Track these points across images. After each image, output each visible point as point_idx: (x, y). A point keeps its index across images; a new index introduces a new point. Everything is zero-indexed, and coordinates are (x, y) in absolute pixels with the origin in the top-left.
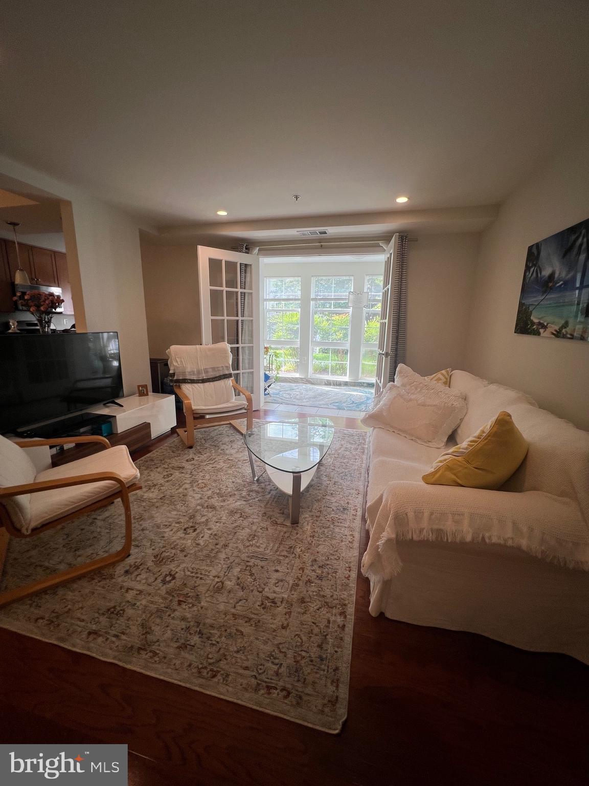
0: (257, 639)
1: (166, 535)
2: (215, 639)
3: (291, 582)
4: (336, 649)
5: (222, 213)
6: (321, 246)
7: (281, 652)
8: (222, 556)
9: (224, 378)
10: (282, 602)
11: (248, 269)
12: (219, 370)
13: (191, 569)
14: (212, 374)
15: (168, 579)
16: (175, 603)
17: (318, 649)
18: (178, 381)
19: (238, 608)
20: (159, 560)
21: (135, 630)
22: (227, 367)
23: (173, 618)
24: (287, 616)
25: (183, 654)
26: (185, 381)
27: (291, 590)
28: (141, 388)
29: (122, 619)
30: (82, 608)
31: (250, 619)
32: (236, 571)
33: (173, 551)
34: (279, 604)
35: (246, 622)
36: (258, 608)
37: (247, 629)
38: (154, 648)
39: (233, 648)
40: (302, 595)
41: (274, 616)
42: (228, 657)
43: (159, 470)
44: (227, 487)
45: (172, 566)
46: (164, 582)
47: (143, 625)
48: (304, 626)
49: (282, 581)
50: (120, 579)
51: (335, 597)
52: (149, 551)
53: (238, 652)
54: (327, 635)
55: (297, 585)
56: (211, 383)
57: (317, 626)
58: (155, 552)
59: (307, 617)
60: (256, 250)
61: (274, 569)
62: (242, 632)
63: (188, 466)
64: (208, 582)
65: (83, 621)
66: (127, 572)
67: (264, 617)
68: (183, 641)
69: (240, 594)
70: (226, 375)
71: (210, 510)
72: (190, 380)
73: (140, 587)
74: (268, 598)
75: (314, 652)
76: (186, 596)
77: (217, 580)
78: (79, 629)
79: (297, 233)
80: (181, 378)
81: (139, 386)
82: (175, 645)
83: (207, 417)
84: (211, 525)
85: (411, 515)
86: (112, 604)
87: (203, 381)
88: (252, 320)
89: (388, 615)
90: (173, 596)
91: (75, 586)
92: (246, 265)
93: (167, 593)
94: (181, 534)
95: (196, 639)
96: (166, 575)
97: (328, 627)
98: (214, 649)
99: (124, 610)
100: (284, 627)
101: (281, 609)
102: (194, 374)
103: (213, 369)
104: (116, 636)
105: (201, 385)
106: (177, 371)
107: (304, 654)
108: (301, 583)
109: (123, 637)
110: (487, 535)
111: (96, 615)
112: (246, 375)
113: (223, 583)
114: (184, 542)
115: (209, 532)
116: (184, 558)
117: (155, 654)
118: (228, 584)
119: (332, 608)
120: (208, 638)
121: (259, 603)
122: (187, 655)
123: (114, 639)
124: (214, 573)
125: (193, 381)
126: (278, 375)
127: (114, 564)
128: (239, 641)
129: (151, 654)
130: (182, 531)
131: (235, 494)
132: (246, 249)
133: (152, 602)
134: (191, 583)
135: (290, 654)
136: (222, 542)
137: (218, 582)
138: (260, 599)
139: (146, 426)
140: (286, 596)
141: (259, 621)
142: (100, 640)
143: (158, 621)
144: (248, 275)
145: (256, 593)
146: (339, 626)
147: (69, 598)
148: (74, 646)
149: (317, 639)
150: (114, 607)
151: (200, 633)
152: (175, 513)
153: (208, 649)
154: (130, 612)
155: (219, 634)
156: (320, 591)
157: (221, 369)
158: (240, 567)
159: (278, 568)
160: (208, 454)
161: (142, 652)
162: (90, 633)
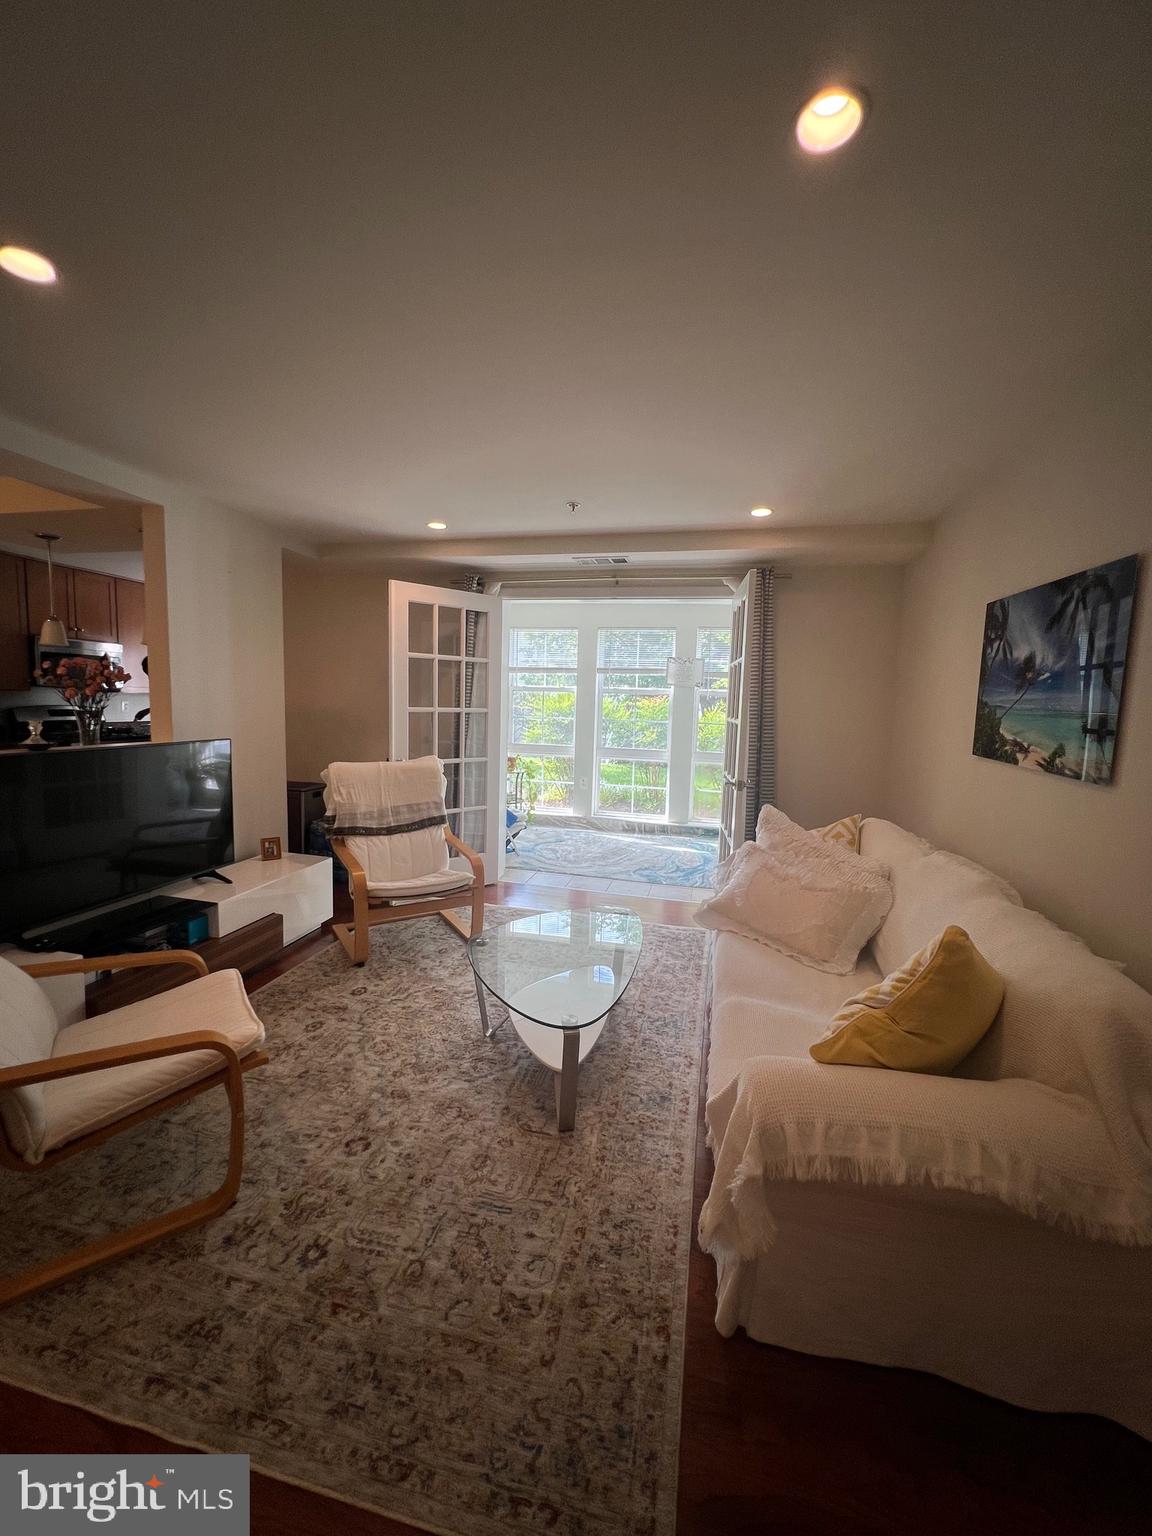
0: (491, 1390)
1: (309, 1157)
2: (405, 1390)
3: (559, 1261)
4: (651, 1412)
5: (438, 526)
6: (617, 582)
7: (539, 1419)
8: (422, 1203)
9: (430, 825)
10: (540, 1306)
11: (482, 620)
12: (419, 810)
13: (357, 1233)
14: (407, 816)
15: (312, 1255)
16: (325, 1311)
17: (615, 1412)
18: (341, 831)
19: (453, 1319)
20: (296, 1212)
21: (242, 1372)
22: (436, 803)
23: (321, 1345)
24: (552, 1338)
25: (344, 1428)
26: (354, 831)
27: (559, 1280)
28: (267, 845)
29: (217, 1349)
30: (135, 1323)
31: (477, 1345)
32: (449, 1236)
33: (324, 1193)
34: (535, 1309)
35: (469, 1352)
36: (495, 1319)
37: (472, 1369)
38: (281, 1414)
39: (441, 1413)
40: (581, 1289)
41: (524, 1339)
42: (432, 1432)
43: (296, 1013)
44: (432, 1050)
45: (321, 1227)
46: (304, 1262)
47: (259, 1363)
48: (586, 1360)
49: (541, 1257)
50: (214, 1258)
51: (647, 1292)
52: (275, 1194)
53: (451, 1420)
54: (632, 1379)
55: (572, 1267)
56: (404, 835)
57: (612, 1359)
58: (288, 1195)
59: (591, 1341)
60: (497, 587)
61: (525, 1231)
62: (459, 1375)
63: (355, 1005)
64: (393, 1261)
65: (135, 1353)
66: (229, 1241)
67: (505, 1339)
68: (340, 1397)
69: (457, 1287)
70: (435, 818)
71: (397, 1101)
72: (364, 828)
73: (255, 1274)
74: (512, 1295)
75: (606, 1419)
76: (348, 1293)
77: (411, 1256)
78: (128, 1372)
79: (573, 561)
80: (347, 826)
81: (263, 841)
82: (326, 1406)
83: (394, 903)
84: (400, 1135)
85: (791, 1129)
86: (197, 1314)
87: (390, 831)
88: (486, 714)
89: (753, 1333)
90: (322, 1295)
91: (123, 1273)
92: (477, 614)
93: (310, 1287)
94: (338, 1155)
95: (366, 1393)
96: (308, 1248)
97: (632, 1360)
98: (405, 1414)
99: (219, 1328)
100: (546, 1363)
101: (540, 1322)
102: (372, 818)
103: (409, 807)
104: (203, 1387)
105: (385, 839)
106: (340, 812)
107: (585, 1423)
108: (578, 1262)
109: (218, 1389)
110: (935, 1170)
111: (164, 1340)
112: (471, 817)
113: (422, 1264)
114: (346, 1172)
115: (396, 1150)
116: (344, 1208)
117: (284, 1428)
118: (435, 1266)
119: (640, 1317)
120: (392, 1390)
121: (495, 1309)
122: (350, 1431)
123: (199, 1394)
124: (404, 1241)
125: (369, 832)
126: (532, 812)
127: (202, 1224)
128: (455, 1395)
129: (274, 1428)
130: (342, 1148)
131: (447, 1067)
132: (478, 584)
133: (278, 1309)
134: (358, 1264)
135: (559, 1423)
136: (422, 1171)
137: (412, 1262)
138: (497, 1300)
139: (276, 921)
140: (549, 1292)
141: (495, 1350)
142: (171, 1397)
143: (290, 1350)
144: (481, 628)
145: (488, 1285)
146: (655, 1358)
147: (109, 1299)
148: (117, 1410)
149: (609, 1389)
150: (202, 1321)
151: (376, 1378)
152: (326, 1107)
153: (393, 1415)
154: (232, 1332)
155: (413, 1379)
156: (615, 1279)
157: (425, 807)
158: (457, 1227)
159: (533, 1229)
160: (395, 979)
161: (258, 1424)
162: (149, 1382)
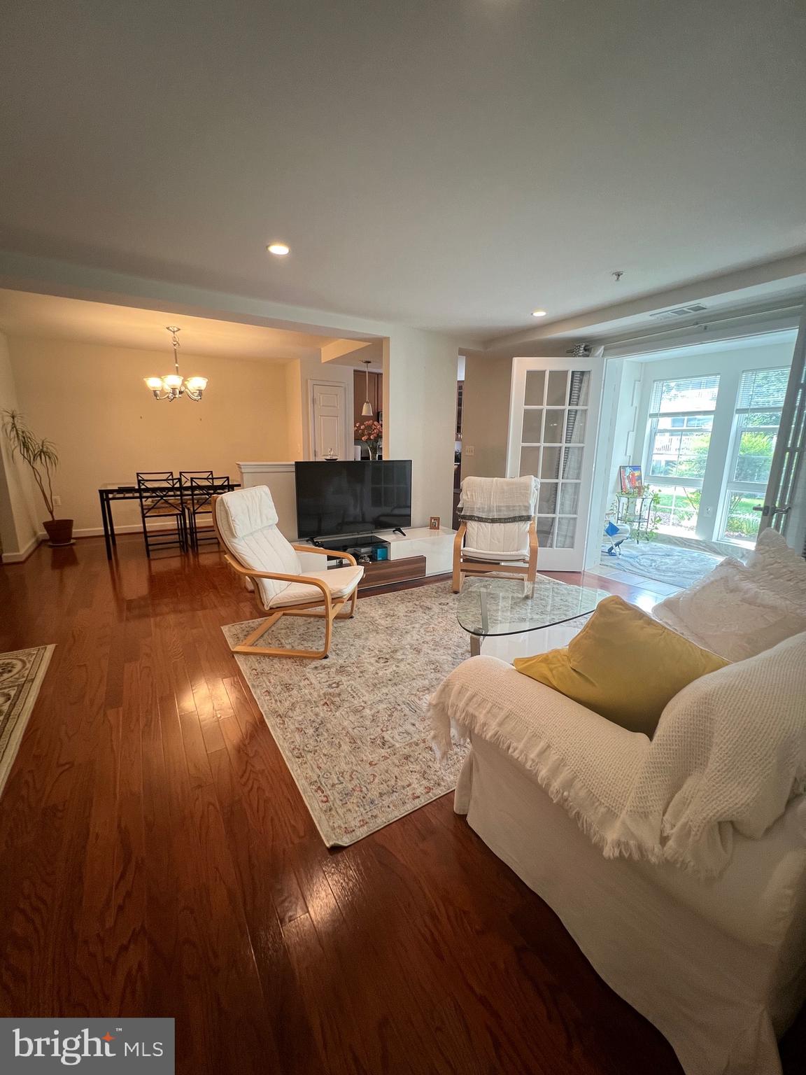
0: (345, 757)
1: (363, 656)
2: (321, 738)
4: (391, 806)
5: (540, 314)
7: (351, 776)
8: (385, 690)
9: (520, 521)
10: (390, 747)
11: (585, 378)
12: (514, 510)
13: (353, 687)
14: (506, 513)
15: (334, 685)
16: (322, 703)
19: (355, 731)
20: (342, 670)
21: (287, 704)
22: (525, 507)
23: (312, 711)
24: (382, 759)
25: (297, 735)
28: (433, 521)
29: (287, 694)
30: (276, 675)
31: (355, 742)
32: (381, 707)
33: (356, 669)
34: (387, 746)
35: (350, 742)
36: (369, 739)
37: (346, 747)
38: (287, 720)
39: (325, 751)
40: (412, 754)
41: (372, 752)
42: (316, 754)
43: (408, 604)
45: (344, 679)
46: (330, 686)
47: (293, 704)
48: (386, 774)
49: (408, 733)
50: (309, 670)
52: (341, 661)
53: (325, 755)
55: (417, 744)
56: (502, 524)
57: (396, 781)
58: (344, 664)
59: (396, 771)
60: (601, 349)
61: (413, 721)
62: (340, 746)
63: (436, 609)
64: (356, 702)
65: (270, 682)
66: (316, 668)
67: (365, 748)
68: (303, 727)
69: (368, 723)
70: (523, 516)
71: (415, 652)
72: (478, 517)
73: (313, 681)
74: (383, 738)
76: (333, 703)
77: (363, 704)
78: (265, 686)
80: (468, 514)
81: (432, 518)
82: (297, 726)
84: (402, 665)
86: (290, 682)
87: (493, 521)
88: (583, 448)
90: (325, 698)
91: (284, 661)
92: (583, 373)
93: (324, 694)
94: (373, 660)
95: (310, 731)
96: (335, 683)
98: (315, 744)
99: (293, 689)
100: (370, 764)
101: (383, 752)
102: (483, 512)
103: (508, 507)
104: (276, 701)
105: (489, 525)
106: (465, 506)
107: (364, 789)
109: (279, 704)
111: (278, 683)
112: (564, 522)
113: (364, 708)
114: (370, 667)
115: (395, 668)
116: (357, 678)
117: (284, 723)
118: (367, 712)
119: (424, 778)
120: (318, 735)
121: (372, 737)
123: (274, 701)
124: (365, 699)
125: (480, 520)
127: (314, 658)
128: (333, 750)
129: (281, 722)
130: (376, 659)
132: (585, 350)
133: (311, 694)
134: (344, 696)
135: (355, 782)
136: (397, 680)
137: (361, 706)
138: (376, 735)
139: (422, 560)
140: (397, 745)
141: (358, 748)
142: (268, 697)
143: (303, 706)
144: (584, 385)
145: (379, 729)
146: (413, 794)
147: (276, 666)
148: (255, 693)
149: (384, 787)
150: (290, 685)
151: (317, 729)
152: (385, 642)
153: (311, 741)
154: (295, 692)
155: (326, 737)
157: (518, 508)
158: (389, 705)
161: (279, 717)
162: (267, 691)
